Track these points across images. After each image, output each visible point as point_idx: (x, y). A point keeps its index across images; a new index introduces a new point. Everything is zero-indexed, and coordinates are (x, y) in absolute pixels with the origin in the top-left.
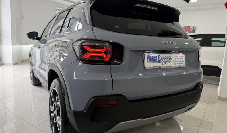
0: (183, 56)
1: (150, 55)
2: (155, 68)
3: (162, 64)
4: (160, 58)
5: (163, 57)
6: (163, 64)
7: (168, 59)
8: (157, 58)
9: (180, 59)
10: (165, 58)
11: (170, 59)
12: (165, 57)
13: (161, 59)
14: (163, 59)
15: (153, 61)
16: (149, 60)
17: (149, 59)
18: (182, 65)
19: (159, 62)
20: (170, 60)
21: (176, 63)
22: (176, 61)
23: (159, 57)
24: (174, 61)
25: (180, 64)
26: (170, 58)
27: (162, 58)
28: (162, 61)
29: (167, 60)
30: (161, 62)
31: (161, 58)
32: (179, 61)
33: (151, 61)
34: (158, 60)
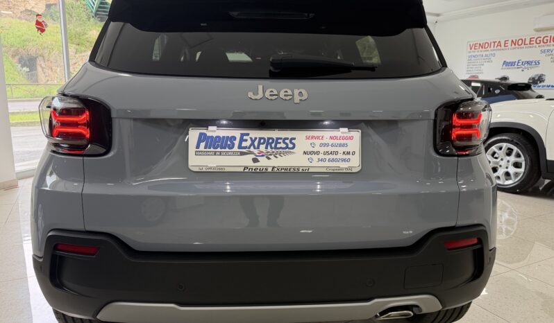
0: (351, 138)
1: (209, 134)
2: (227, 169)
3: (255, 160)
4: (246, 140)
5: (260, 139)
6: (259, 158)
7: (278, 146)
8: (237, 143)
9: (332, 145)
10: (268, 142)
11: (290, 146)
12: (269, 139)
13: (252, 144)
14: (259, 143)
15: (219, 149)
16: (205, 148)
17: (203, 145)
18: (343, 165)
19: (242, 154)
20: (287, 147)
21: (315, 157)
22: (318, 153)
23: (245, 137)
24: (305, 153)
25: (333, 160)
26: (287, 141)
27: (256, 143)
28: (256, 151)
29: (276, 148)
30: (251, 153)
31: (253, 141)
32: (326, 153)
33: (212, 149)
34: (240, 147)
